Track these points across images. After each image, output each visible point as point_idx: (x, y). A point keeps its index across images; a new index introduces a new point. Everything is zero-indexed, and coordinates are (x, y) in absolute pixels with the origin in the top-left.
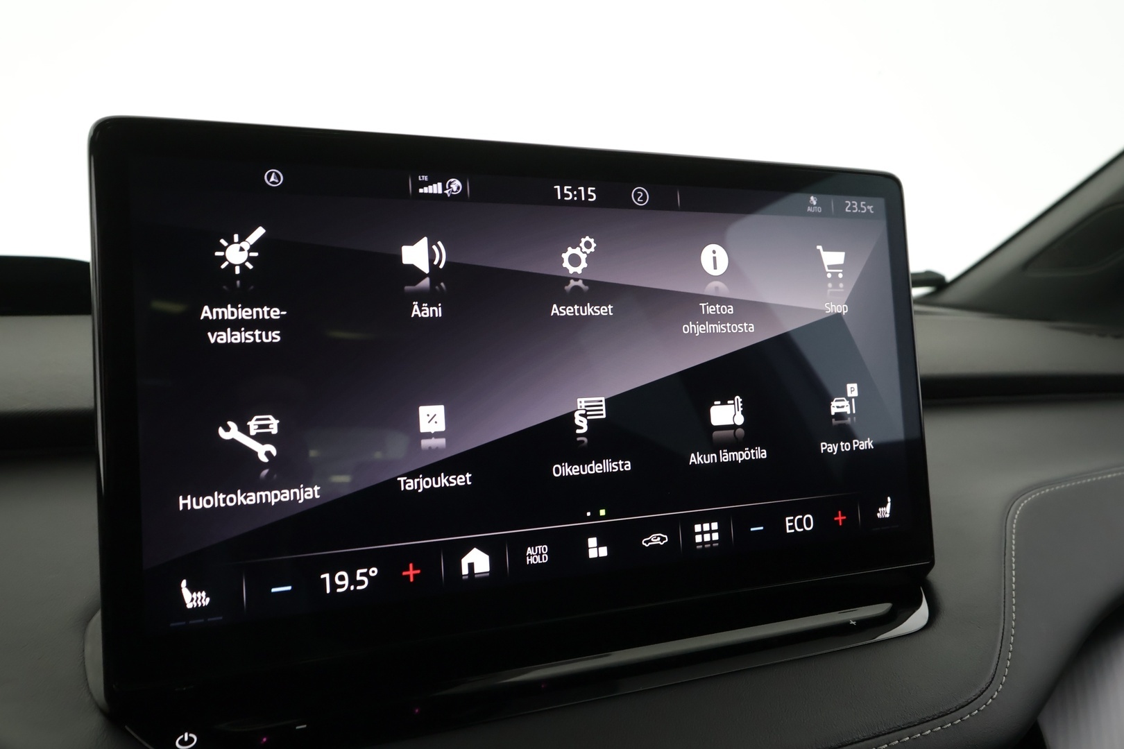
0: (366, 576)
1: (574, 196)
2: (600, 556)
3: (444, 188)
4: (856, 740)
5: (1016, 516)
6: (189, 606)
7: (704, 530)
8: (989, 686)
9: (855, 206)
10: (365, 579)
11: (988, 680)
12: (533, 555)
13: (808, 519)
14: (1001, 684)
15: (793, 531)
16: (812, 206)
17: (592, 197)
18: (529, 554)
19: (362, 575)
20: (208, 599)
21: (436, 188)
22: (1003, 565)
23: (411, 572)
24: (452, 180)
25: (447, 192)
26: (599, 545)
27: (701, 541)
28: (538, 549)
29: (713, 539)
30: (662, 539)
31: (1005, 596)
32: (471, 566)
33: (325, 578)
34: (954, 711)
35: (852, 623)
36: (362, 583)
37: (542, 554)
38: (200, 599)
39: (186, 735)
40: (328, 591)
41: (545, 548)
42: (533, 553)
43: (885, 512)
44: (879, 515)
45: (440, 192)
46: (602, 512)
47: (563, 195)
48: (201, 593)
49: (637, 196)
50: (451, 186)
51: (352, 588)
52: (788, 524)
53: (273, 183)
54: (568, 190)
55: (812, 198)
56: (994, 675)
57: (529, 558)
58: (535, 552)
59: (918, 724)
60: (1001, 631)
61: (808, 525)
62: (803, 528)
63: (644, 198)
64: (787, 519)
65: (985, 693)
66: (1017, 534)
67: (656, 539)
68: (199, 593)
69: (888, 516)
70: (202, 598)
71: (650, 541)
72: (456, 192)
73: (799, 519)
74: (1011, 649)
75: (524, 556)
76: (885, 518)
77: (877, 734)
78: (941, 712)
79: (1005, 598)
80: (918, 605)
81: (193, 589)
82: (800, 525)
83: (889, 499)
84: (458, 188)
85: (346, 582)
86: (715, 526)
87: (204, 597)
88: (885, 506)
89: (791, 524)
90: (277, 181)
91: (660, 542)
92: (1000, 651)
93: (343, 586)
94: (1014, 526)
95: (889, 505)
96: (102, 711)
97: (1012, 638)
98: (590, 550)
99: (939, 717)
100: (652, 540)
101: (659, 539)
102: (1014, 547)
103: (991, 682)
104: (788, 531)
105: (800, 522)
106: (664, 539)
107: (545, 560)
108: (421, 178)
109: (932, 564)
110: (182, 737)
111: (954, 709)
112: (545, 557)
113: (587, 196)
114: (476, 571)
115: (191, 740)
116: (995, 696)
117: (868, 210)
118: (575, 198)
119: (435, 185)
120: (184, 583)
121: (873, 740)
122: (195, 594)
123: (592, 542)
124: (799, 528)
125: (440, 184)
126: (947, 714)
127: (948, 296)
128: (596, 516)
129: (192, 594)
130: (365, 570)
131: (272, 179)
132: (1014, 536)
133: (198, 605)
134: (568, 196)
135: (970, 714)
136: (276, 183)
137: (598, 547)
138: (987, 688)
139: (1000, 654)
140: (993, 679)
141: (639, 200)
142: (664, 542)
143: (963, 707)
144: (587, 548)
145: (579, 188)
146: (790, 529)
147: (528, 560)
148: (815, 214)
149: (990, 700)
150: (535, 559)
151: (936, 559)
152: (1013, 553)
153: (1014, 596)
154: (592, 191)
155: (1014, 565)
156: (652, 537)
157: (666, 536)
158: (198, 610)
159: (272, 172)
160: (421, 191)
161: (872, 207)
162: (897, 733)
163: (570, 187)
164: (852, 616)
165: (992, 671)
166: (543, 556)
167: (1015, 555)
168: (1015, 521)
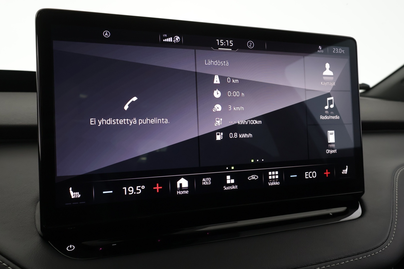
0: (140, 189)
1: (224, 44)
2: (231, 183)
3: (173, 40)
4: (332, 260)
5: (398, 175)
6: (73, 197)
7: (273, 174)
8: (386, 241)
9: (337, 50)
10: (140, 190)
11: (386, 238)
12: (205, 182)
13: (314, 173)
14: (391, 240)
15: (308, 178)
16: (320, 50)
17: (231, 44)
18: (204, 181)
19: (139, 188)
20: (80, 195)
21: (170, 40)
22: (392, 194)
23: (158, 188)
24: (176, 36)
25: (174, 41)
26: (231, 178)
27: (271, 178)
28: (207, 179)
29: (276, 178)
30: (256, 177)
31: (393, 206)
32: (181, 185)
33: (125, 189)
34: (372, 250)
35: (331, 214)
36: (139, 191)
37: (209, 181)
38: (77, 195)
39: (71, 246)
40: (126, 194)
41: (210, 179)
42: (205, 180)
43: (345, 171)
44: (343, 173)
45: (171, 41)
46: (233, 168)
47: (220, 43)
48: (77, 193)
49: (249, 44)
50: (176, 39)
51: (135, 193)
52: (306, 175)
53: (107, 36)
54: (222, 41)
55: (320, 47)
56: (388, 237)
57: (204, 183)
58: (206, 180)
59: (357, 255)
60: (391, 219)
61: (314, 175)
62: (312, 176)
63: (252, 45)
64: (306, 173)
65: (384, 244)
66: (398, 182)
67: (253, 177)
68: (76, 193)
69: (346, 173)
70: (77, 194)
71: (251, 178)
72: (178, 41)
73: (310, 173)
74: (396, 227)
75: (202, 182)
76: (345, 174)
77: (340, 258)
78: (366, 250)
79: (393, 207)
80: (357, 208)
81: (74, 191)
82: (311, 175)
83: (347, 167)
84: (179, 40)
85: (133, 191)
86: (277, 173)
87: (78, 194)
88: (345, 169)
89: (307, 175)
90: (108, 35)
91: (255, 179)
92: (391, 227)
93: (131, 192)
94: (397, 179)
95: (347, 169)
96: (40, 235)
97: (396, 222)
98: (227, 180)
99: (365, 252)
100: (252, 177)
101: (255, 177)
102: (397, 187)
103: (387, 239)
104: (306, 178)
105: (311, 174)
106: (257, 177)
107: (210, 183)
108: (164, 35)
109: (363, 193)
110: (69, 246)
111: (372, 249)
112: (210, 182)
113: (230, 44)
114: (183, 187)
115: (72, 247)
116: (388, 245)
117: (342, 52)
118: (225, 45)
119: (169, 38)
120: (71, 189)
121: (338, 260)
122: (75, 193)
123: (228, 177)
124: (310, 176)
125: (171, 38)
126: (369, 251)
127: (371, 93)
128: (230, 169)
129: (74, 193)
130: (140, 187)
131: (106, 35)
132: (397, 183)
133: (76, 197)
134: (222, 44)
135: (378, 251)
136: (108, 36)
137: (230, 179)
138: (385, 242)
139: (391, 229)
140: (388, 238)
141: (250, 46)
142: (256, 178)
143: (375, 249)
144: (226, 180)
145: (226, 41)
146: (307, 177)
147: (203, 183)
148: (321, 53)
149: (387, 247)
150: (206, 183)
151: (365, 190)
152: (397, 189)
153: (397, 206)
154: (231, 42)
155: (397, 194)
156: (252, 176)
157: (257, 176)
158: (76, 199)
159: (106, 32)
160: (164, 40)
161: (344, 51)
162: (348, 258)
163: (223, 40)
164: (331, 211)
165: (387, 235)
166: (209, 182)
167: (397, 190)
168: (398, 177)
